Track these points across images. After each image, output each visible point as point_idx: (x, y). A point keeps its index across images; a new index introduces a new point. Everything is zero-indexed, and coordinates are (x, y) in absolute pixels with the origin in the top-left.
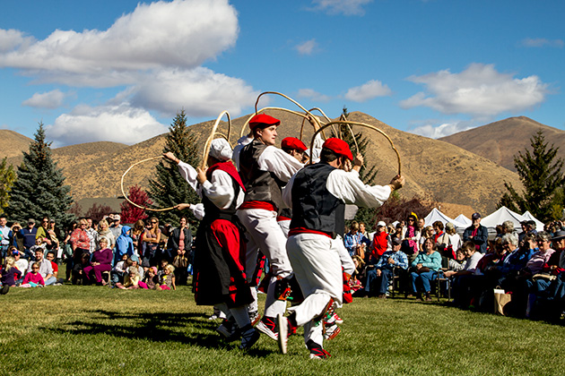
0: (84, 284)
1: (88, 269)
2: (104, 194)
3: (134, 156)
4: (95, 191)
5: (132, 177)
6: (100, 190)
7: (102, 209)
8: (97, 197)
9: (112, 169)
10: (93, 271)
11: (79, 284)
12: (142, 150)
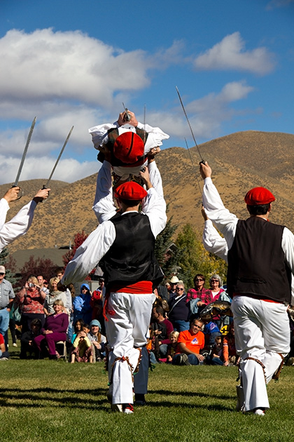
0: (36, 358)
1: (39, 338)
2: (41, 244)
3: (76, 195)
4: (29, 240)
5: (74, 222)
6: (35, 239)
7: (42, 264)
8: (32, 248)
9: (50, 212)
10: (45, 341)
11: (29, 358)
12: (84, 188)
